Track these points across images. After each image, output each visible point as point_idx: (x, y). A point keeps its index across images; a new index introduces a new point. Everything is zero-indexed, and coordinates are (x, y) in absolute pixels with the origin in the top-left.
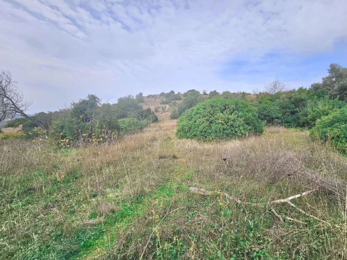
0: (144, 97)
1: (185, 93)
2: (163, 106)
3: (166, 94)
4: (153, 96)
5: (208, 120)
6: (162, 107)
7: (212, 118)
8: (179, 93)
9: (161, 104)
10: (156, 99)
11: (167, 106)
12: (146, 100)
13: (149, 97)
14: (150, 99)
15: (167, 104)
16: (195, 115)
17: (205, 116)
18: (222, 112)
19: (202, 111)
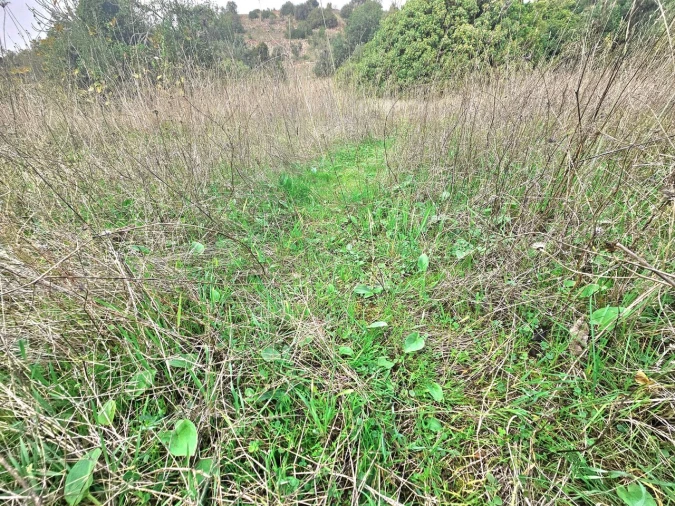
0: (242, 16)
1: (345, 7)
2: (295, 42)
3: (298, 7)
4: (267, 14)
5: (434, 45)
6: (292, 46)
7: (445, 40)
8: (329, 5)
9: (287, 37)
10: (274, 23)
11: (305, 44)
12: (248, 25)
13: (254, 15)
14: (258, 21)
15: (303, 37)
16: (402, 33)
17: (428, 34)
18: (471, 22)
19: (423, 18)
